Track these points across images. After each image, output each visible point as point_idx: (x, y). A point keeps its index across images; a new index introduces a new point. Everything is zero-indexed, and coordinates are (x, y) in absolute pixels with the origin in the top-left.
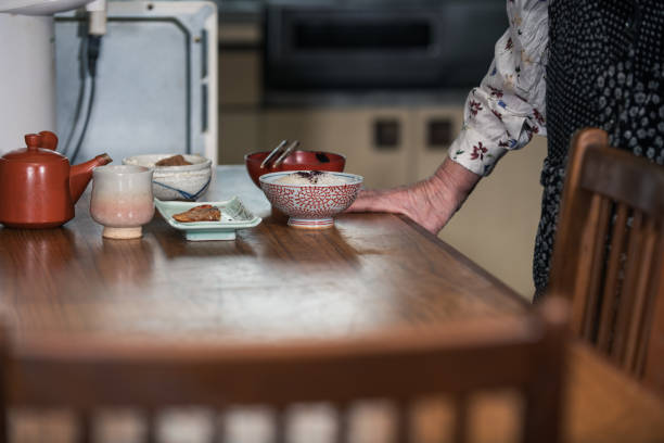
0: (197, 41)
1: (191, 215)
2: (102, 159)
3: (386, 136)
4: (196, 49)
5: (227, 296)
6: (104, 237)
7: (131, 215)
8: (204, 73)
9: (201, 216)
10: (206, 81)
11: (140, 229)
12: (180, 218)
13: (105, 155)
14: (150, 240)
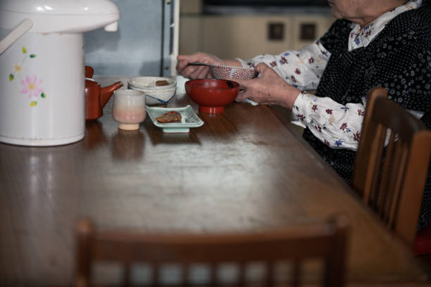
0: (169, 3)
1: (166, 118)
2: (118, 85)
3: (275, 33)
4: (168, 8)
5: (186, 172)
6: (119, 129)
7: (134, 118)
8: (172, 21)
9: (171, 119)
10: (173, 25)
11: (138, 125)
12: (160, 120)
13: (119, 82)
14: (144, 131)
